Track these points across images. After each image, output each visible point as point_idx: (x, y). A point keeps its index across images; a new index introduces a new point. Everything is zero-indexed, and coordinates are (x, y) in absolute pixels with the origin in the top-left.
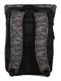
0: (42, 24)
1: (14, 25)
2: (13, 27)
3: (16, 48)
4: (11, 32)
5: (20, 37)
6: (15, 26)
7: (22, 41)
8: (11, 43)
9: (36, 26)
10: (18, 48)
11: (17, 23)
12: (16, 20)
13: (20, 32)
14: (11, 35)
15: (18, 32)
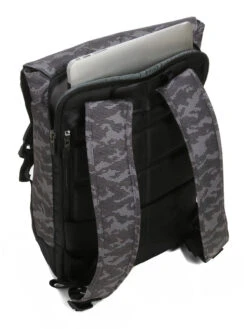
0: (201, 125)
1: (102, 165)
2: (100, 172)
3: (116, 246)
4: (94, 193)
5: (132, 205)
6: (107, 169)
7: (139, 217)
8: (100, 231)
9: (186, 140)
10: (124, 244)
11: (115, 155)
12: (109, 142)
13: (130, 188)
14: (96, 203)
15: (123, 188)
